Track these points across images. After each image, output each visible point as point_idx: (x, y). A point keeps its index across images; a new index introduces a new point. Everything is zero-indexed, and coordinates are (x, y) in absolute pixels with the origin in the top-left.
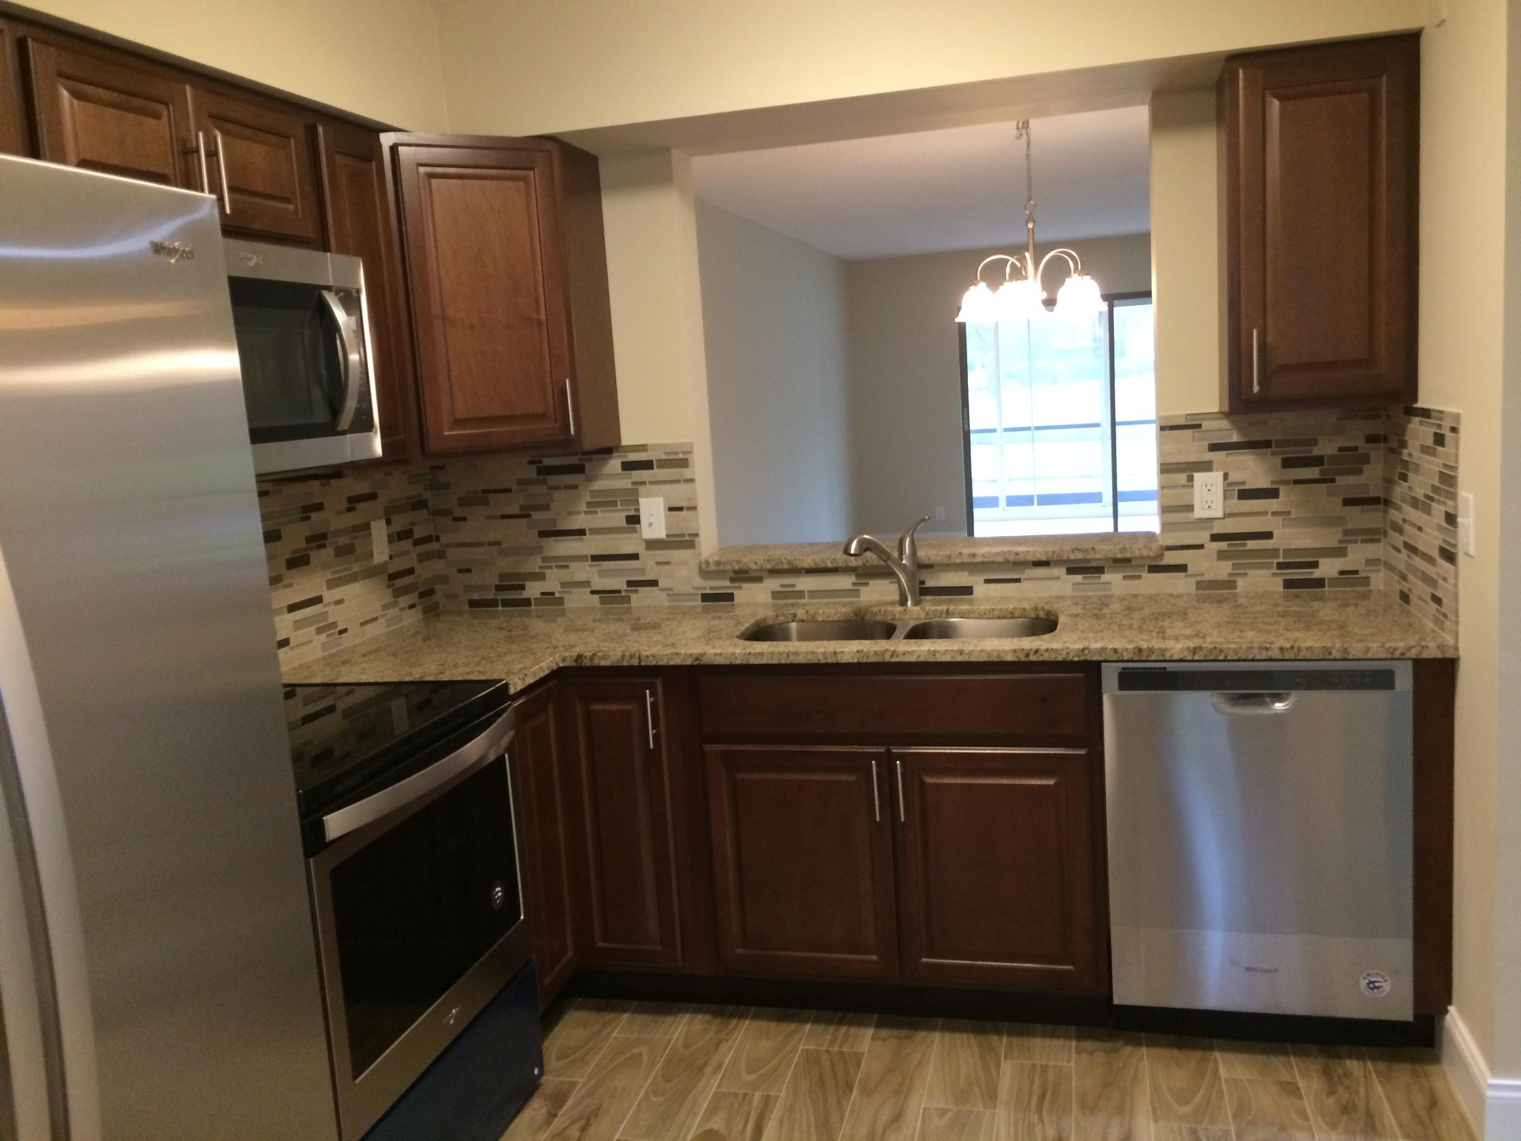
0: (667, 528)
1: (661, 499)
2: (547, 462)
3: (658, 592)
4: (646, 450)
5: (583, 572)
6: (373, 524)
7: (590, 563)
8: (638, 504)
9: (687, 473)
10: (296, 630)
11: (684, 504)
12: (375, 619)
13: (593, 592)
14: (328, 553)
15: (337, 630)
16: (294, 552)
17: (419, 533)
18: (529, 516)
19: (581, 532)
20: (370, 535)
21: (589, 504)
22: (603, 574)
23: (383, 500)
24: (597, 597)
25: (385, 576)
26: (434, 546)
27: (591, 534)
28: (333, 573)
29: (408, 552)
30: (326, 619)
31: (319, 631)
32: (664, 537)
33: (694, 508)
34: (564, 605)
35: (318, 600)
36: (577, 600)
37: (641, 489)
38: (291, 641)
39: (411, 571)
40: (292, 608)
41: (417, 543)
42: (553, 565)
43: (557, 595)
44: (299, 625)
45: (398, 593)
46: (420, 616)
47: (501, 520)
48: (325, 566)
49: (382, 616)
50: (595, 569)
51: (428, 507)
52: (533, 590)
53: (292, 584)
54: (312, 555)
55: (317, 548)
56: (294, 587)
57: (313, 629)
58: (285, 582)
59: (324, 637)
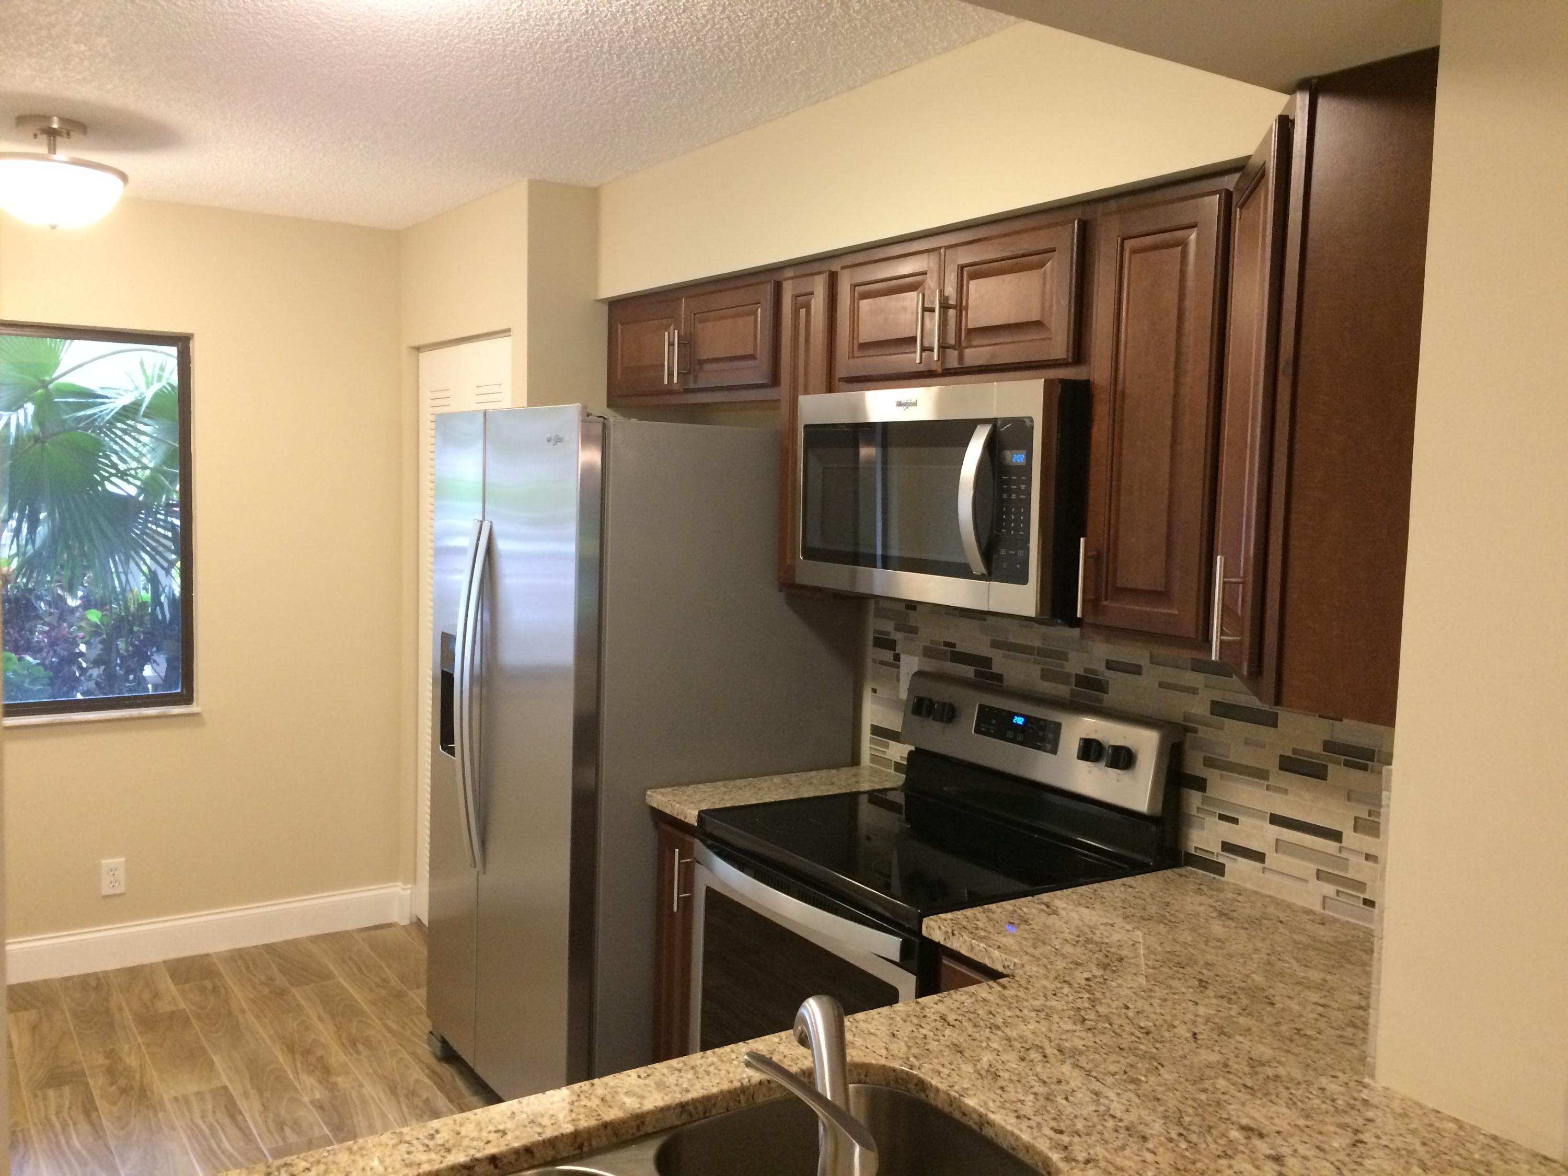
10: (1278, 849)
15: (1360, 895)
30: (1344, 869)
31: (1322, 876)
38: (1267, 859)
44: (1282, 846)
53: (1285, 792)
54: (1336, 771)
55: (1347, 764)
56: (1290, 797)
57: (1311, 868)
58: (1272, 782)
59: (1329, 889)
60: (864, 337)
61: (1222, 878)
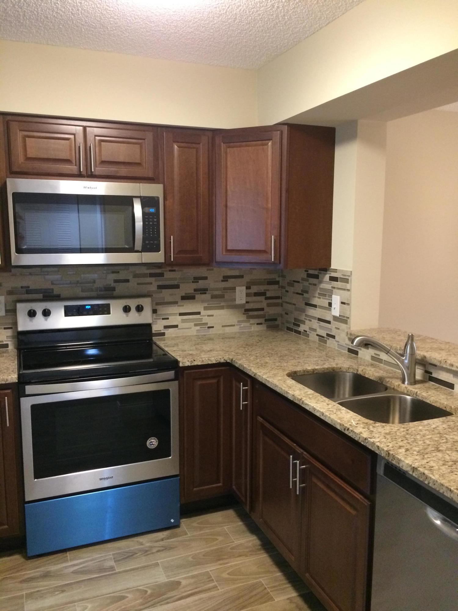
0: (340, 312)
1: (339, 297)
2: (311, 272)
3: (335, 342)
4: (336, 272)
5: (315, 324)
6: (238, 289)
7: (317, 321)
8: (331, 297)
9: (348, 286)
10: (182, 322)
11: (346, 302)
12: (234, 325)
13: (317, 335)
14: (207, 296)
15: (207, 326)
16: (186, 294)
17: (268, 294)
18: (303, 295)
19: (315, 306)
20: (235, 292)
21: (319, 294)
22: (321, 327)
23: (247, 279)
24: (318, 337)
25: (243, 310)
26: (279, 301)
27: (319, 308)
28: (208, 304)
29: (261, 302)
30: (202, 321)
31: (196, 325)
32: (338, 316)
33: (348, 304)
34: (309, 338)
35: (199, 313)
36: (313, 337)
37: (334, 290)
38: (179, 326)
39: (262, 309)
40: (181, 314)
41: (267, 298)
42: (308, 318)
43: (308, 333)
44: (183, 321)
45: (249, 317)
46: (265, 328)
47: (296, 295)
48: (203, 301)
49: (237, 325)
50: (318, 324)
51: (279, 284)
52: (302, 328)
53: (183, 306)
54: (197, 296)
55: (201, 293)
56: (185, 307)
57: (193, 324)
58: (179, 304)
59: (198, 328)
60: (30, 155)
61: (164, 337)
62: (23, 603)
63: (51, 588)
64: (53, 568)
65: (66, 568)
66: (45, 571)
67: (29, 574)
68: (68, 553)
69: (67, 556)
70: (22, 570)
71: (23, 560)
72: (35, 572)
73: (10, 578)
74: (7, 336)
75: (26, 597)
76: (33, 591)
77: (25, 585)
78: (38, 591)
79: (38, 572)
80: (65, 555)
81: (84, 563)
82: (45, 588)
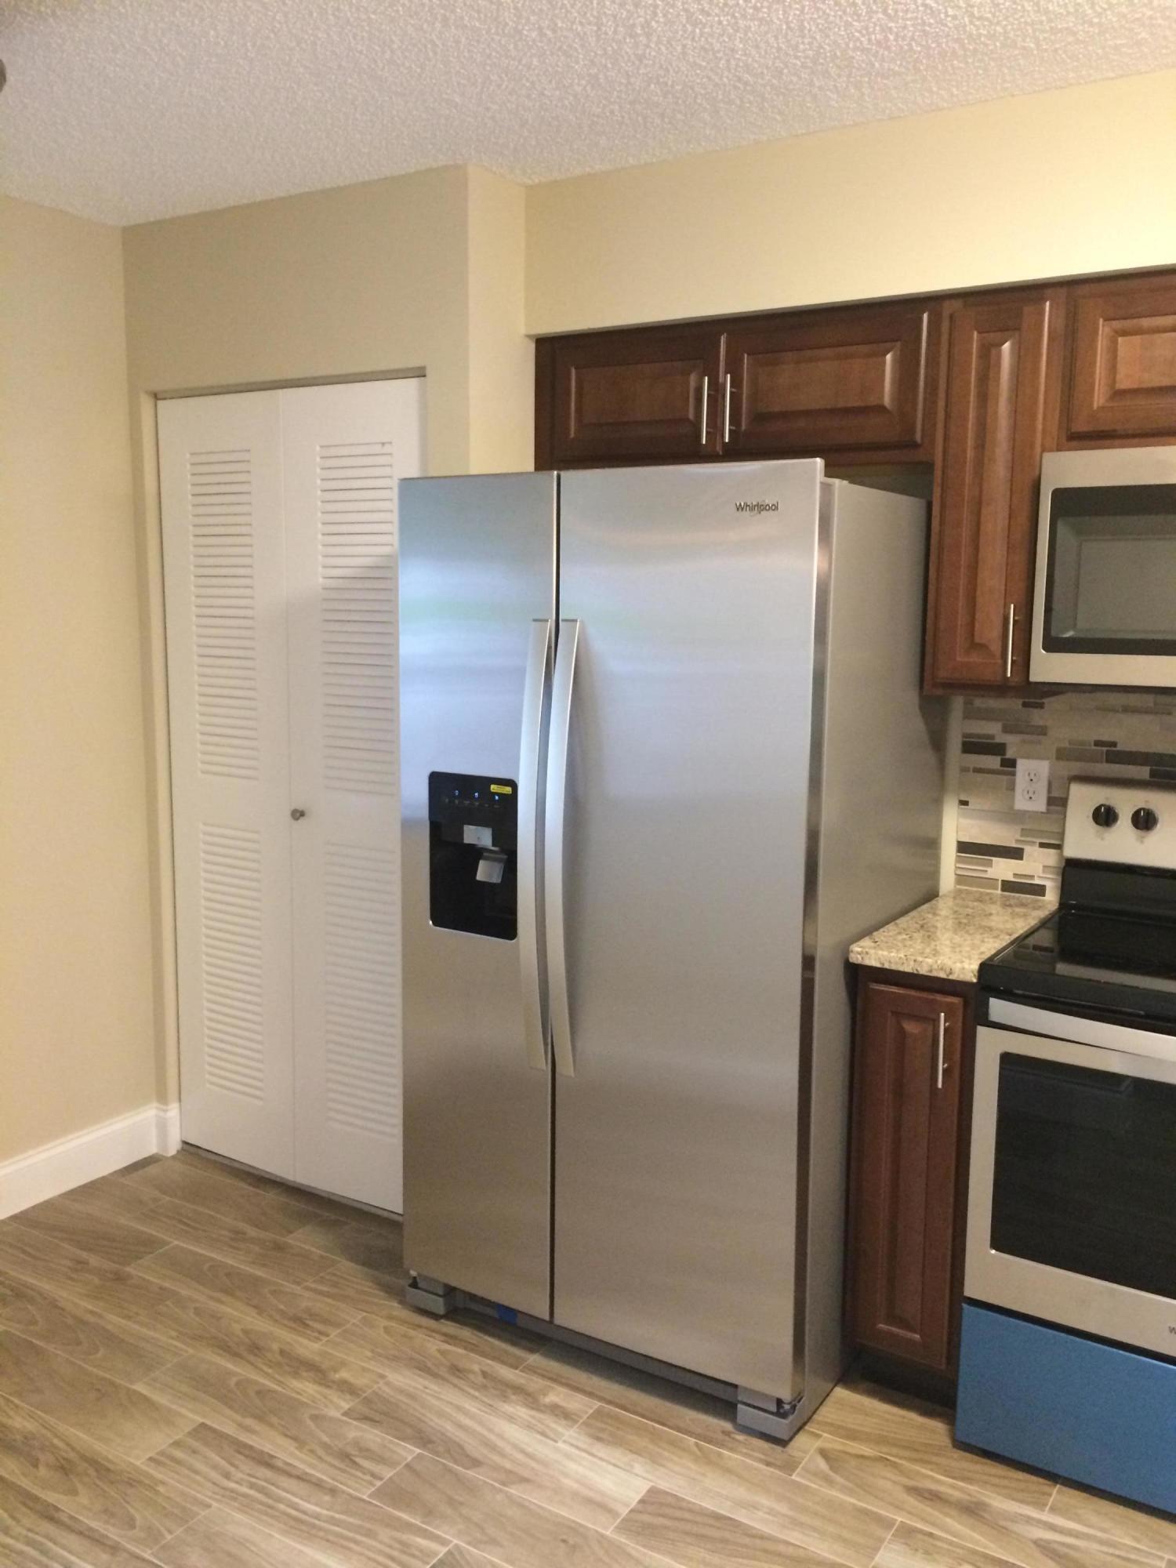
60: (1123, 384)
62: (881, 1540)
63: (963, 1547)
64: (999, 1503)
65: (1027, 1522)
66: (975, 1497)
67: (938, 1481)
68: (1058, 1486)
69: (1050, 1495)
70: (930, 1463)
71: (946, 1441)
72: (953, 1487)
73: (894, 1465)
74: (1044, 867)
75: (896, 1530)
76: (919, 1525)
77: (912, 1501)
78: (931, 1535)
79: (961, 1490)
80: (1047, 1489)
81: (1077, 1535)
82: (950, 1537)
